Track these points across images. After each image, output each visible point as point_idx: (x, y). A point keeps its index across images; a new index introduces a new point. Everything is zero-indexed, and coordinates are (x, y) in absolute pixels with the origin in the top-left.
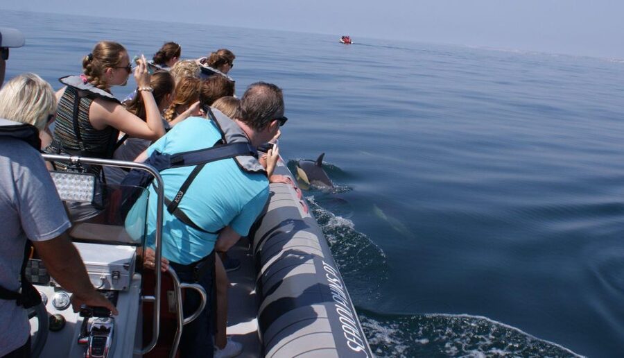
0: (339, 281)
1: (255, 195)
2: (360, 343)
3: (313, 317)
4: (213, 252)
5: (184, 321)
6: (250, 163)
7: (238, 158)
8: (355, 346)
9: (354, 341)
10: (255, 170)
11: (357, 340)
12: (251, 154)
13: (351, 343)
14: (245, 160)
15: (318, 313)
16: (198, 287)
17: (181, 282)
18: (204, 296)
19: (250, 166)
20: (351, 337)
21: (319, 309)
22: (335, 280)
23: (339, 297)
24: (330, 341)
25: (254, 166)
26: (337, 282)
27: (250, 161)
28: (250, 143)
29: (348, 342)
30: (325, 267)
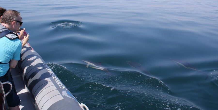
0: (50, 69)
1: (18, 46)
2: (63, 86)
3: (47, 82)
4: (9, 69)
5: (5, 95)
6: (12, 36)
7: (7, 36)
8: (62, 87)
9: (61, 86)
10: (15, 38)
11: (62, 85)
12: (11, 33)
13: (61, 87)
14: (10, 36)
15: (48, 80)
16: (8, 83)
17: (2, 82)
18: (11, 85)
19: (12, 37)
20: (60, 85)
21: (47, 79)
22: (49, 69)
23: (52, 74)
24: (54, 88)
25: (14, 37)
26: (50, 70)
27: (12, 35)
28: (9, 29)
29: (60, 87)
30: (45, 66)
